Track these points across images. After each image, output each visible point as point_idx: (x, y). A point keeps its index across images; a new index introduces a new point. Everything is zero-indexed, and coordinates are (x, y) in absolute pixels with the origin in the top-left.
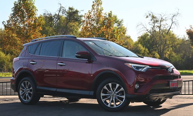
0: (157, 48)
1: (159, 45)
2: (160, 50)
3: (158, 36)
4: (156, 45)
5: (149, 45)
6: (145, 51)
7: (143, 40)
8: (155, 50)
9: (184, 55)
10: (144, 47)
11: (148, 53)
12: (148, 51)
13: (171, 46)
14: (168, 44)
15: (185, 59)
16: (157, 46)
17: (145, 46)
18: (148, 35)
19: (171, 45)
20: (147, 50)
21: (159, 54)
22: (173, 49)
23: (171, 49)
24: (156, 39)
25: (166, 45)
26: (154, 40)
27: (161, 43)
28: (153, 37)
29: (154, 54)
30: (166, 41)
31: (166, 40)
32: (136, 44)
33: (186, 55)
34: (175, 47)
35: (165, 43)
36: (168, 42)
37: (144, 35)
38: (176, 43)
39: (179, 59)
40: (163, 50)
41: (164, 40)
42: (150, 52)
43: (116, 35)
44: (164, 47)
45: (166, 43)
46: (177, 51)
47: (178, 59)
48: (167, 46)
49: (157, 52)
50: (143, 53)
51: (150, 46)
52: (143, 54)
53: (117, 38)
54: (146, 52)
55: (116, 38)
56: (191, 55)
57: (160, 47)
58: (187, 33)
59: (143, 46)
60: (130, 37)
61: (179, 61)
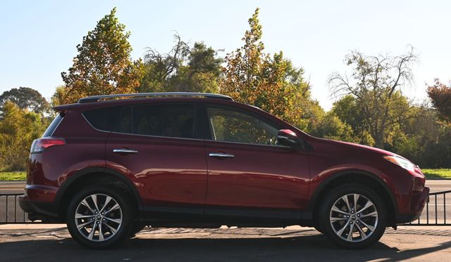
0: (370, 123)
1: (374, 119)
2: (376, 127)
3: (370, 100)
5: (353, 119)
6: (346, 130)
7: (342, 108)
8: (366, 129)
9: (425, 138)
10: (344, 123)
11: (351, 135)
12: (352, 131)
13: (397, 121)
14: (392, 118)
15: (425, 145)
16: (368, 120)
17: (346, 121)
18: (353, 99)
19: (398, 119)
20: (350, 128)
21: (373, 136)
22: (400, 125)
23: (398, 126)
24: (367, 107)
25: (388, 119)
26: (363, 109)
27: (378, 115)
28: (362, 102)
29: (365, 137)
30: (387, 110)
31: (387, 107)
32: (328, 116)
33: (427, 139)
34: (406, 123)
35: (384, 114)
36: (391, 113)
37: (346, 99)
38: (407, 115)
39: (413, 146)
40: (382, 128)
41: (383, 108)
42: (356, 132)
43: (287, 99)
44: (383, 123)
45: (387, 114)
46: (409, 131)
47: (411, 147)
48: (389, 121)
49: (369, 131)
50: (342, 133)
51: (355, 120)
52: (341, 136)
53: (289, 104)
54: (348, 133)
55: (286, 105)
56: (437, 138)
57: (376, 123)
58: (429, 93)
59: (343, 121)
60: (317, 103)
61: (414, 150)
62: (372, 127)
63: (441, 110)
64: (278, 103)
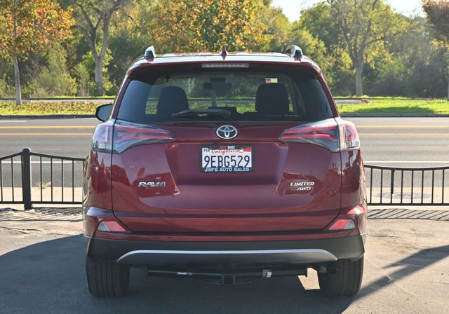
0: (348, 40)
1: (352, 35)
2: (355, 46)
3: (350, 11)
4: (345, 35)
5: (327, 32)
7: (312, 19)
8: (343, 47)
9: (412, 59)
10: (315, 38)
11: (324, 53)
12: (324, 49)
13: (382, 38)
14: (375, 33)
15: (413, 67)
16: (346, 37)
17: (317, 36)
18: (325, 8)
19: (382, 35)
20: (322, 44)
21: (351, 56)
22: (385, 44)
23: (382, 43)
24: (345, 20)
25: (370, 35)
26: (340, 22)
27: (358, 30)
28: (338, 13)
29: (340, 56)
30: (370, 24)
31: (370, 21)
32: (296, 29)
33: (416, 58)
34: (391, 40)
35: (366, 29)
36: (374, 28)
37: (317, 7)
38: (394, 30)
39: (398, 68)
40: (363, 46)
41: (364, 22)
42: (330, 51)
43: (247, 11)
44: (364, 40)
45: (369, 28)
46: (395, 50)
48: (371, 39)
49: (347, 50)
50: (312, 52)
51: (329, 34)
52: (312, 55)
53: (249, 18)
54: (319, 51)
55: (246, 20)
56: (428, 58)
57: (356, 40)
58: (424, 7)
59: (314, 36)
60: (281, 11)
61: (400, 72)
62: (350, 45)
63: (437, 28)
64: (236, 17)
